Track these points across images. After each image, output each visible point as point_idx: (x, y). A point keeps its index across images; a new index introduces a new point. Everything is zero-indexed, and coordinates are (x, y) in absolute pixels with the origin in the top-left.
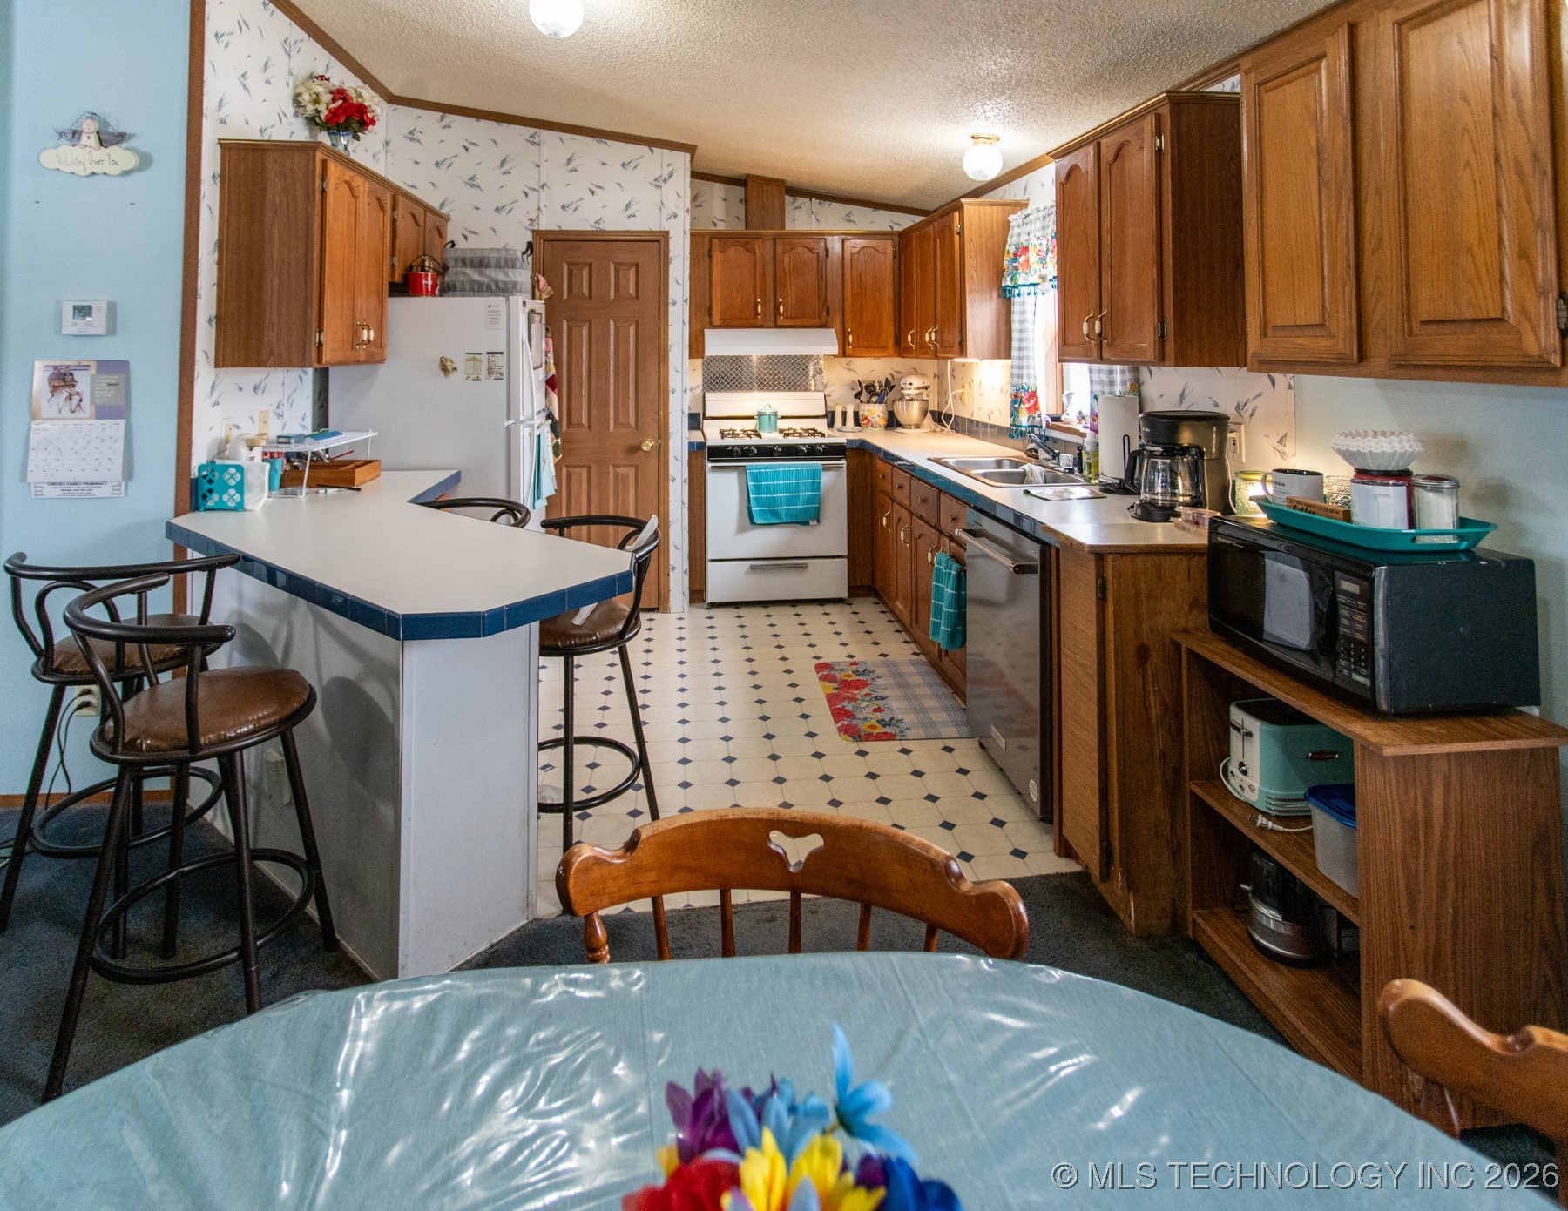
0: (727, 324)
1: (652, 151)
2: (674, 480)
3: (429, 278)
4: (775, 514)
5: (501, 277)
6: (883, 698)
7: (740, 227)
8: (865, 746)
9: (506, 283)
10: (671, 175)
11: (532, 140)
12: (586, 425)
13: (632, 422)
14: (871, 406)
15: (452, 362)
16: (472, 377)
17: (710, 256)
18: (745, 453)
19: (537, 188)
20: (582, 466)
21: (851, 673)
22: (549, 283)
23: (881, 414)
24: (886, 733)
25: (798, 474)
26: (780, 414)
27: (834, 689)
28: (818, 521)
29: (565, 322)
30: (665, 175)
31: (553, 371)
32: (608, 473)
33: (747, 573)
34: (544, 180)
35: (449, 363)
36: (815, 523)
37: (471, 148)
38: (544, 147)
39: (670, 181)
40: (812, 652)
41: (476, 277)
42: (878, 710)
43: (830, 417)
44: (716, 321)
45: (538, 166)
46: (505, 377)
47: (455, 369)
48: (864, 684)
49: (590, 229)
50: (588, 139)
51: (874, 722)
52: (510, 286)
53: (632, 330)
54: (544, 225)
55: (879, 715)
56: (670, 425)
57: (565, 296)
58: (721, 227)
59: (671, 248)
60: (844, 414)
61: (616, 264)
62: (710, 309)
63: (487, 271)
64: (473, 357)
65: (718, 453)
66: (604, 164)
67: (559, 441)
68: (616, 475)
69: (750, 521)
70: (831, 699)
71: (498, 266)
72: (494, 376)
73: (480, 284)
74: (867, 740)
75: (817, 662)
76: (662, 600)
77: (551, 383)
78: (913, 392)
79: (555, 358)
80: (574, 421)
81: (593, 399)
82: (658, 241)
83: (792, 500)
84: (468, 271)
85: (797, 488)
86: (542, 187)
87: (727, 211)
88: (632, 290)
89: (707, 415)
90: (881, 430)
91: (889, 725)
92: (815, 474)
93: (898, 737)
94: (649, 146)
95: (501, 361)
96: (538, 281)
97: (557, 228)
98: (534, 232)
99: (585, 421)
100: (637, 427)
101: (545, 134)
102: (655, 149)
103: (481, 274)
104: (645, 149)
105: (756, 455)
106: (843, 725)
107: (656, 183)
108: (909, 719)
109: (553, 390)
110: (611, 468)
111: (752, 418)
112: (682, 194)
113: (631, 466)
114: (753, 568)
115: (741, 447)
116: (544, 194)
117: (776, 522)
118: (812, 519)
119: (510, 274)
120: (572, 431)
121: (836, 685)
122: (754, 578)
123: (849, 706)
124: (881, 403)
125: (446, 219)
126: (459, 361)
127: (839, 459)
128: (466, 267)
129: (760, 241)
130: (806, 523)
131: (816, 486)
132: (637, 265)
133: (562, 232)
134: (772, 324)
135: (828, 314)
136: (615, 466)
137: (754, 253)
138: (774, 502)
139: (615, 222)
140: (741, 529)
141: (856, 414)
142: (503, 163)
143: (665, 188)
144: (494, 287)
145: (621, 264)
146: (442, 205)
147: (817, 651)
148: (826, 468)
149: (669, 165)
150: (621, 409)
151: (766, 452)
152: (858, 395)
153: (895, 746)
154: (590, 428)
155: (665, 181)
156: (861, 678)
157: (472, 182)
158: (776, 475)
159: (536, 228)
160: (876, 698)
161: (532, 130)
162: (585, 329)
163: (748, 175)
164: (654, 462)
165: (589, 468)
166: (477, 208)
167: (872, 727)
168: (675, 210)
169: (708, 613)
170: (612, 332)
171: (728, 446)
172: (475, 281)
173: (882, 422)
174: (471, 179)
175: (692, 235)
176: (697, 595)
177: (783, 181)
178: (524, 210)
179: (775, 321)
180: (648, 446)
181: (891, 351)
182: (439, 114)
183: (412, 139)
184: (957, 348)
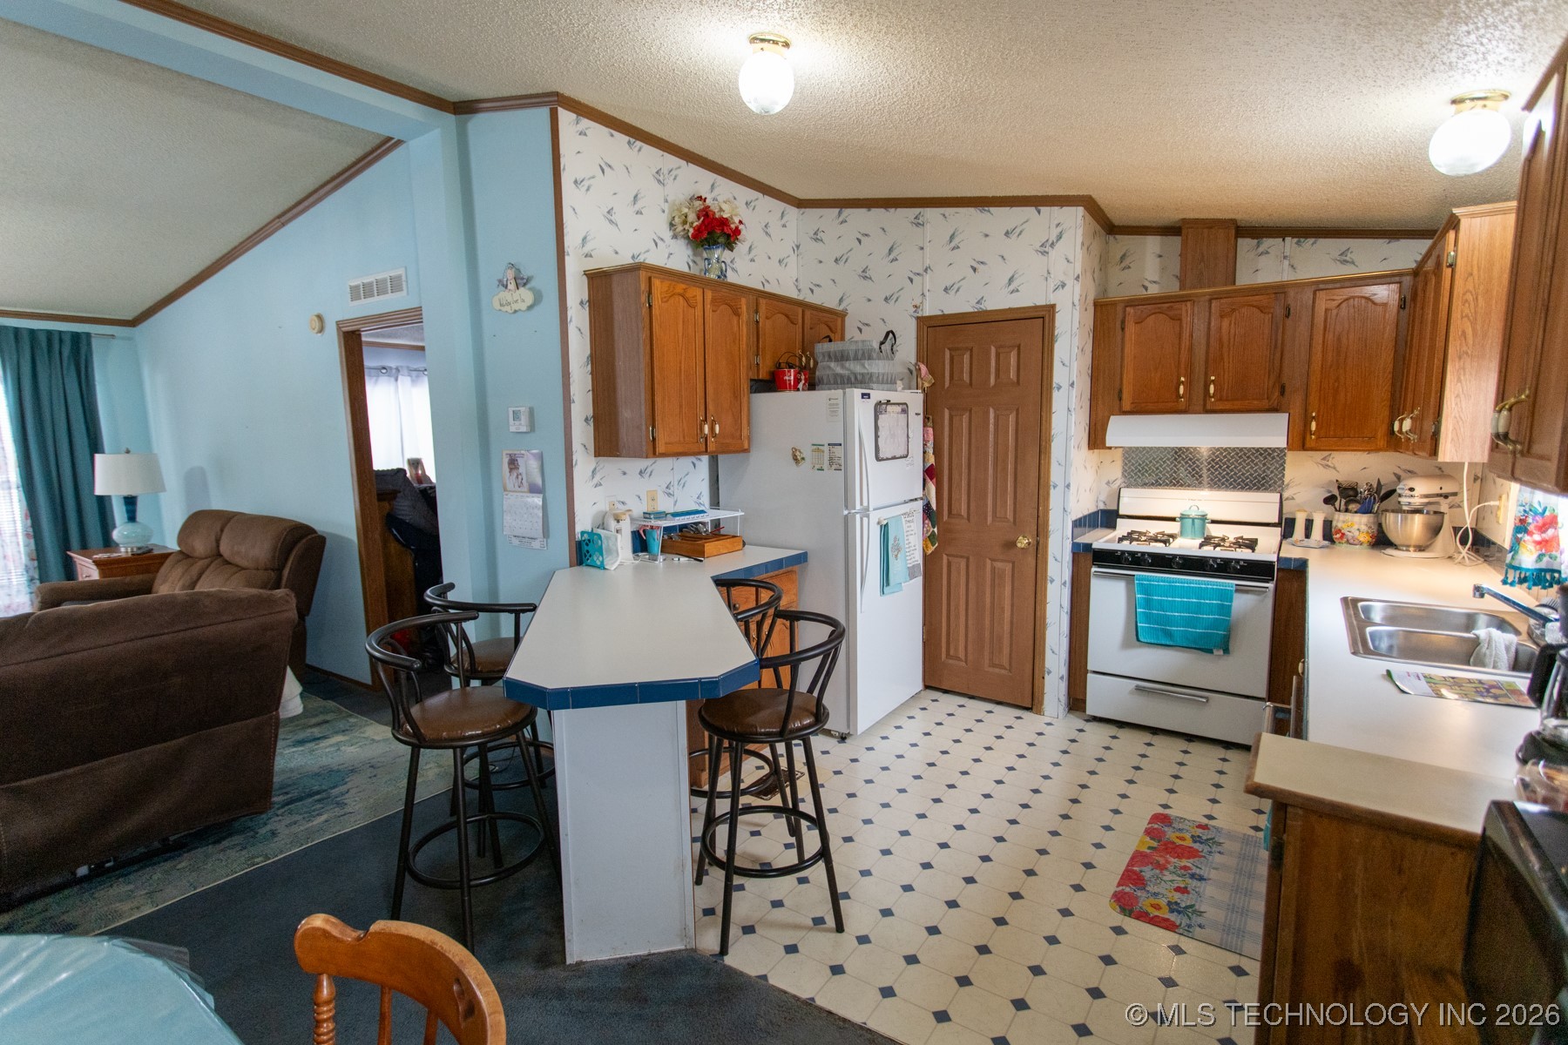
0: (1139, 409)
1: (1039, 212)
2: (1052, 581)
3: (792, 374)
4: (1169, 634)
5: (857, 368)
7: (1173, 288)
9: (863, 374)
10: (1060, 237)
11: (916, 221)
12: (965, 516)
13: (1010, 515)
14: (1348, 516)
15: (801, 452)
16: (817, 467)
17: (1123, 329)
18: (1137, 561)
19: (921, 271)
20: (961, 557)
22: (931, 372)
23: (1363, 528)
25: (1200, 593)
26: (1211, 516)
27: (1151, 849)
28: (1226, 651)
29: (946, 412)
30: (1053, 238)
31: (932, 460)
32: (984, 565)
33: (1131, 693)
34: (927, 263)
35: (799, 454)
36: (1221, 652)
37: (863, 239)
38: (928, 226)
39: (1057, 246)
41: (839, 370)
43: (1286, 526)
44: (1127, 405)
45: (922, 248)
46: (843, 468)
47: (803, 459)
48: (1193, 855)
49: (971, 310)
50: (972, 210)
53: (1012, 418)
54: (928, 310)
56: (1051, 522)
57: (947, 384)
58: (1154, 290)
59: (1057, 324)
60: (1309, 524)
61: (997, 348)
62: (1121, 391)
63: (847, 364)
64: (817, 448)
65: (1106, 558)
66: (987, 236)
67: (936, 530)
68: (993, 569)
69: (1135, 637)
70: (1135, 861)
71: (856, 358)
72: (834, 467)
73: (842, 376)
75: (1159, 811)
76: (1036, 701)
77: (930, 473)
78: (1417, 501)
79: (934, 448)
80: (954, 512)
81: (972, 492)
82: (1042, 318)
83: (1190, 622)
84: (832, 365)
85: (1199, 608)
86: (926, 270)
87: (1163, 269)
88: (1013, 375)
89: (1121, 512)
90: (1364, 551)
92: (1225, 596)
94: (1036, 206)
95: (839, 452)
96: (920, 369)
97: (940, 313)
98: (918, 318)
99: (964, 512)
100: (1015, 521)
101: (931, 213)
102: (1042, 209)
103: (843, 367)
104: (1030, 211)
105: (1151, 565)
107: (1042, 249)
109: (931, 479)
110: (988, 562)
111: (1173, 519)
112: (1071, 259)
113: (1008, 562)
114: (1138, 688)
115: (1133, 554)
116: (927, 277)
117: (1168, 643)
118: (1219, 647)
119: (866, 366)
120: (953, 521)
121: (1157, 845)
122: (1141, 700)
124: (1370, 512)
125: (842, 315)
126: (807, 452)
127: (1267, 581)
128: (831, 361)
129: (1189, 304)
130: (1210, 651)
131: (1225, 610)
132: (1019, 347)
133: (944, 316)
134: (1201, 408)
135: (1282, 392)
136: (992, 560)
137: (1180, 320)
138: (1168, 621)
139: (999, 300)
140: (1126, 645)
141: (1328, 525)
142: (891, 250)
143: (1053, 253)
144: (853, 379)
145: (1001, 347)
146: (841, 300)
148: (1239, 590)
149: (1058, 225)
150: (998, 503)
151: (1162, 563)
152: (1329, 500)
154: (969, 519)
155: (1052, 245)
156: (1196, 845)
157: (865, 275)
158: (1172, 590)
159: (919, 315)
160: (1193, 876)
161: (917, 211)
162: (965, 418)
163: (1184, 220)
164: (1031, 560)
165: (968, 559)
166: (869, 300)
168: (1062, 278)
169: (1080, 724)
170: (992, 421)
171: (1117, 551)
172: (837, 374)
173: (1364, 538)
174: (863, 271)
175: (1096, 304)
176: (1076, 703)
177: (1233, 221)
178: (910, 296)
179: (1205, 405)
180: (1023, 542)
181: (1382, 443)
182: (838, 210)
183: (816, 240)
184: (1428, 445)
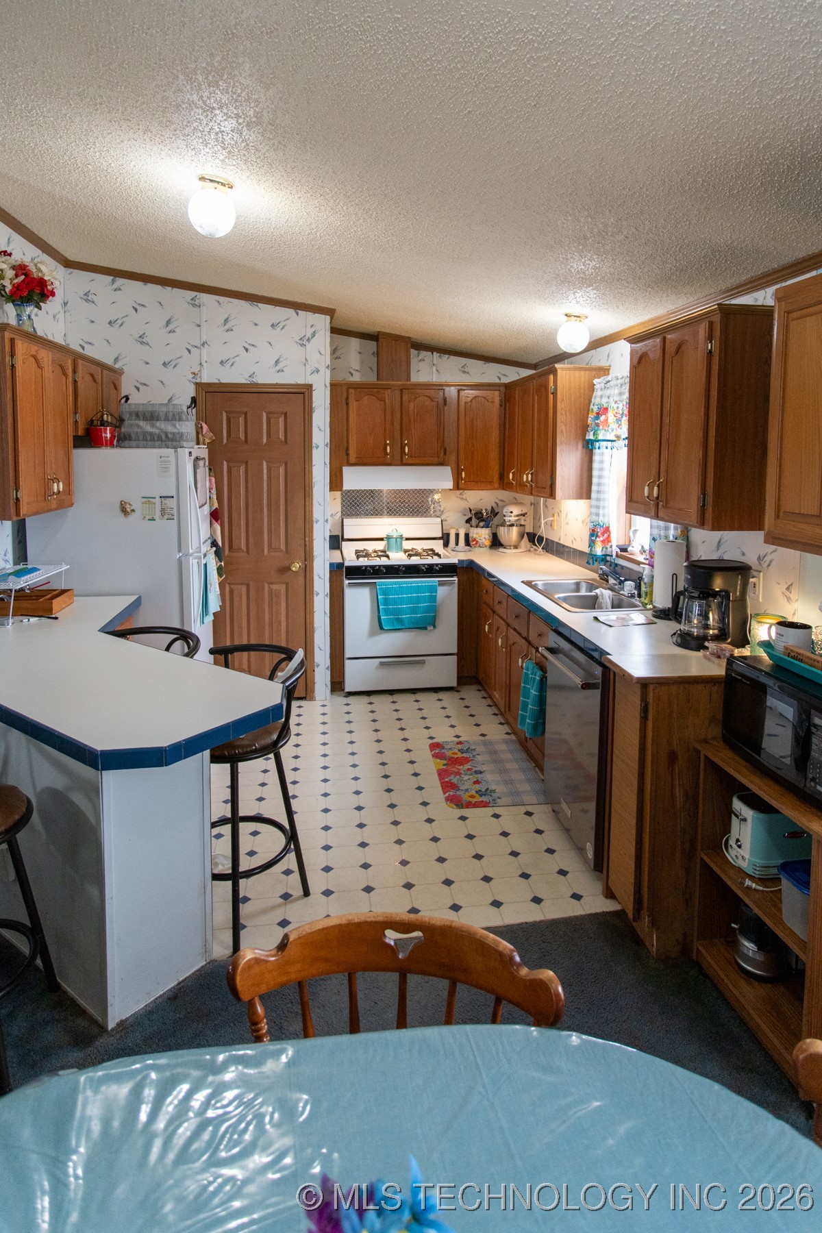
0: (362, 462)
1: (297, 314)
2: (318, 594)
3: (108, 432)
4: (400, 621)
5: (169, 428)
6: (481, 772)
7: (372, 378)
8: (466, 812)
9: (174, 434)
10: (314, 335)
11: (193, 302)
12: (245, 549)
13: (283, 547)
14: (479, 530)
15: (130, 504)
16: (148, 517)
17: (347, 404)
18: (376, 572)
19: (199, 345)
20: (242, 584)
21: (457, 751)
22: (211, 429)
23: (487, 537)
24: (482, 802)
25: (418, 589)
26: (405, 536)
27: (444, 765)
28: (434, 627)
29: (225, 463)
30: (309, 335)
31: (216, 505)
32: (263, 589)
33: (377, 668)
34: (204, 339)
35: (128, 506)
36: (432, 628)
37: (139, 308)
38: (204, 309)
39: (313, 341)
40: (427, 733)
41: (148, 428)
42: (477, 782)
43: (445, 538)
44: (352, 460)
45: (199, 326)
46: (175, 517)
47: (133, 511)
48: (466, 760)
49: (245, 382)
50: (242, 302)
51: (473, 793)
52: (178, 437)
53: (282, 470)
54: (206, 378)
55: (477, 787)
56: (315, 549)
57: (225, 441)
58: (356, 378)
59: (314, 399)
60: (457, 535)
61: (268, 413)
62: (347, 449)
63: (158, 424)
64: (148, 500)
65: (356, 573)
66: (256, 325)
67: (223, 563)
68: (271, 591)
69: (379, 626)
70: (441, 774)
71: (167, 419)
72: (166, 517)
73: (152, 434)
74: (467, 807)
75: (431, 741)
76: (309, 691)
77: (215, 515)
78: (513, 519)
79: (217, 494)
80: (235, 546)
81: (250, 529)
82: (303, 393)
83: (413, 610)
84: (141, 423)
85: (418, 600)
86: (203, 344)
87: (362, 362)
88: (281, 436)
89: (345, 537)
90: (486, 550)
91: (485, 795)
92: (433, 589)
93: (492, 805)
94: (295, 309)
95: (171, 503)
96: (202, 427)
97: (217, 381)
98: (196, 384)
99: (243, 546)
100: (287, 552)
101: (205, 298)
102: (300, 312)
103: (153, 426)
104: (291, 312)
105: (385, 574)
106: (449, 795)
107: (301, 342)
108: (500, 789)
109: (217, 521)
110: (266, 585)
111: (382, 539)
112: (323, 352)
113: (283, 583)
114: (382, 664)
115: (373, 567)
116: (204, 351)
117: (400, 628)
118: (429, 624)
119: (177, 426)
120: (233, 554)
121: (445, 762)
122: (385, 672)
123: (454, 779)
124: (488, 527)
125: (119, 373)
126: (137, 504)
127: (452, 576)
128: (140, 420)
129: (389, 390)
130: (425, 628)
131: (433, 599)
132: (286, 414)
133: (221, 385)
134: (399, 462)
135: (445, 453)
136: (269, 583)
137: (384, 401)
138: (399, 612)
139: (267, 376)
140: (372, 634)
141: (467, 536)
142: (168, 323)
143: (309, 346)
144: (164, 437)
145: (272, 413)
146: (116, 360)
147: (431, 732)
148: (441, 584)
149: (312, 326)
150: (273, 537)
151: (393, 571)
152: (469, 521)
153: (489, 811)
154: (248, 552)
155: (308, 340)
156: (465, 755)
157: (142, 339)
158: (401, 590)
159: (198, 381)
160: (476, 772)
161: (194, 294)
162: (242, 469)
163: (379, 332)
164: (301, 580)
165: (248, 585)
166: (147, 363)
167: (472, 796)
168: (317, 366)
169: (345, 700)
170: (265, 471)
171: (362, 566)
172: (147, 432)
173: (488, 543)
174: (140, 337)
175: (332, 385)
176: (337, 685)
177: (409, 338)
178: (188, 365)
179: (402, 460)
180: (296, 567)
181: (496, 485)
182: (112, 278)
183: (87, 301)
184: (548, 490)
